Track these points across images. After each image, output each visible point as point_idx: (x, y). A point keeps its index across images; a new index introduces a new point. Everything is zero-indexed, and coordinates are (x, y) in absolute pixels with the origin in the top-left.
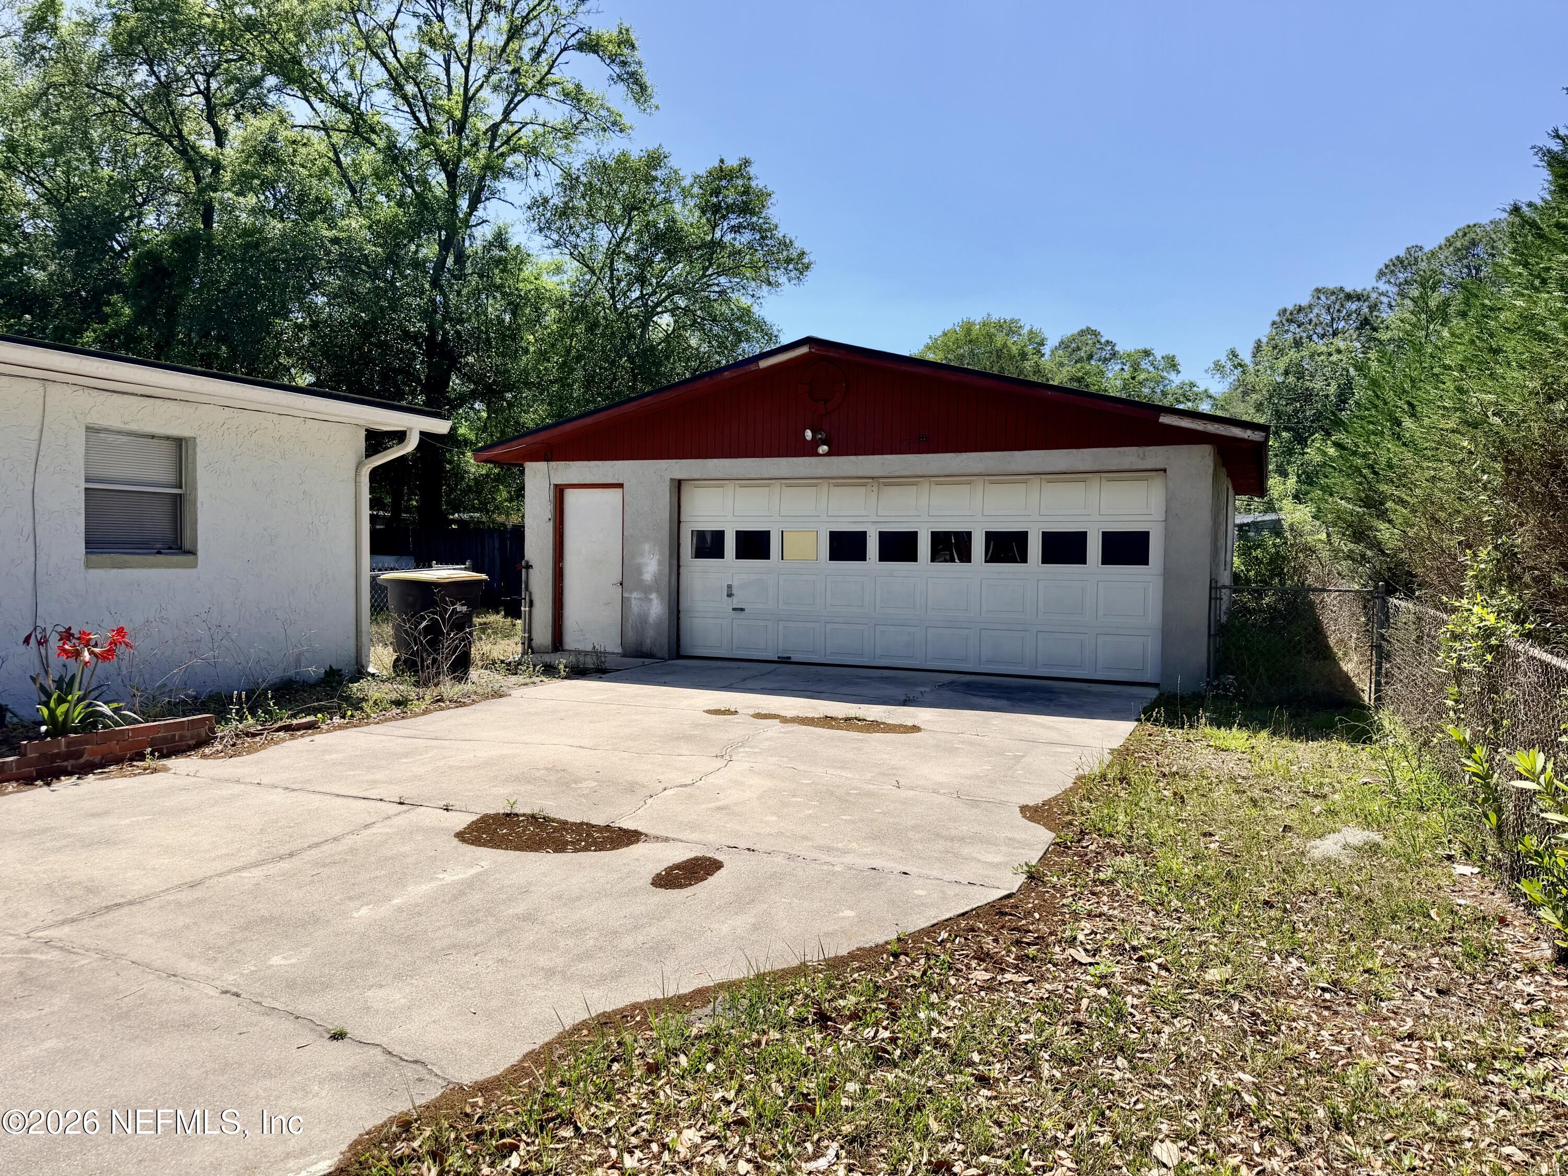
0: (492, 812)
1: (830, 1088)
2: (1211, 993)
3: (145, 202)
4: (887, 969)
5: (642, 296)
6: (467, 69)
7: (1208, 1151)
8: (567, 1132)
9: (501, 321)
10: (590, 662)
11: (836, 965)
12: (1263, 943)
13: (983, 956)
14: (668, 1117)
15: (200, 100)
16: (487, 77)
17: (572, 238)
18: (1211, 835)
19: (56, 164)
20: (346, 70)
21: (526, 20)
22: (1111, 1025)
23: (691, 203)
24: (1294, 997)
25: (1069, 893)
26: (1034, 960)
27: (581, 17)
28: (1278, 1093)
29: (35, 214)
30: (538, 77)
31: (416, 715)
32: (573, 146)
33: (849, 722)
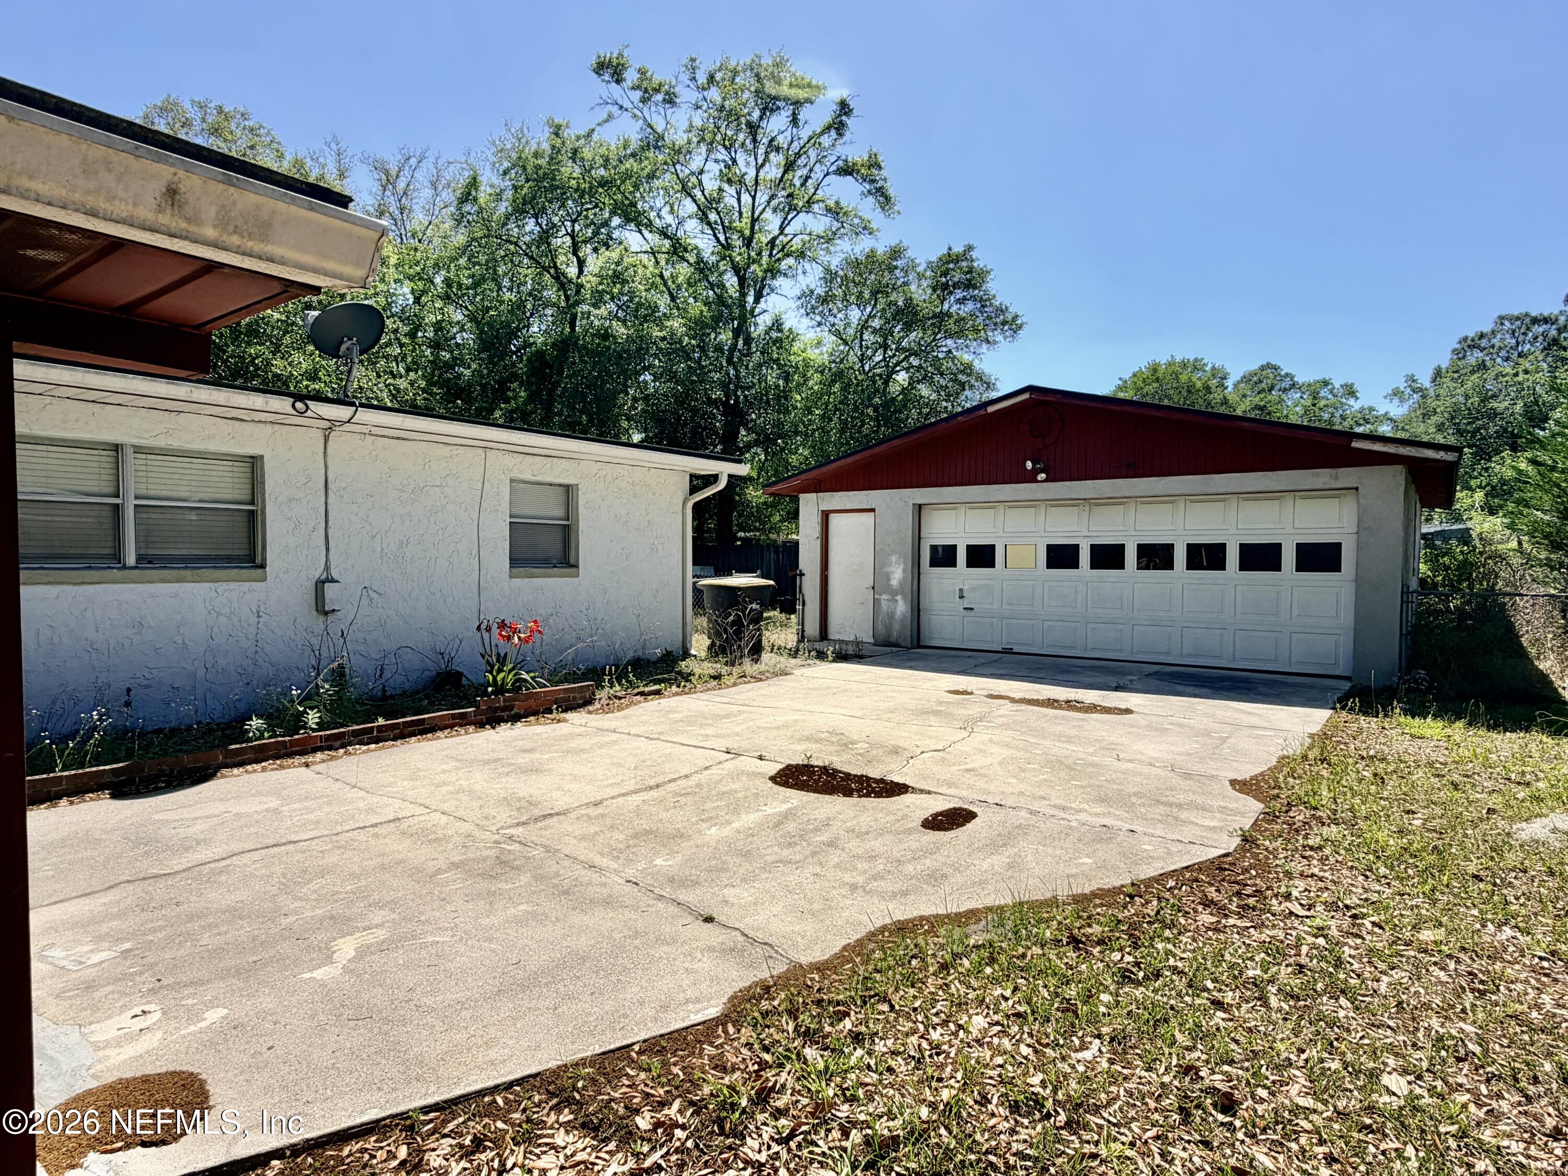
0: (794, 763)
1: (1088, 997)
2: (1425, 951)
3: (532, 315)
4: (1125, 907)
5: (884, 359)
6: (754, 198)
7: (1435, 1087)
8: (885, 1007)
9: (777, 386)
10: (851, 650)
11: (1081, 900)
12: (1475, 912)
13: (1207, 903)
14: (960, 1004)
15: (568, 239)
16: (769, 202)
17: (831, 319)
18: (1414, 813)
19: (476, 294)
20: (667, 208)
21: (798, 155)
22: (1331, 970)
23: (925, 283)
24: (1509, 962)
25: (1281, 856)
26: (1254, 909)
27: (838, 147)
28: (1502, 1046)
29: (462, 329)
30: (806, 198)
31: (728, 687)
32: (832, 248)
33: (1069, 705)
